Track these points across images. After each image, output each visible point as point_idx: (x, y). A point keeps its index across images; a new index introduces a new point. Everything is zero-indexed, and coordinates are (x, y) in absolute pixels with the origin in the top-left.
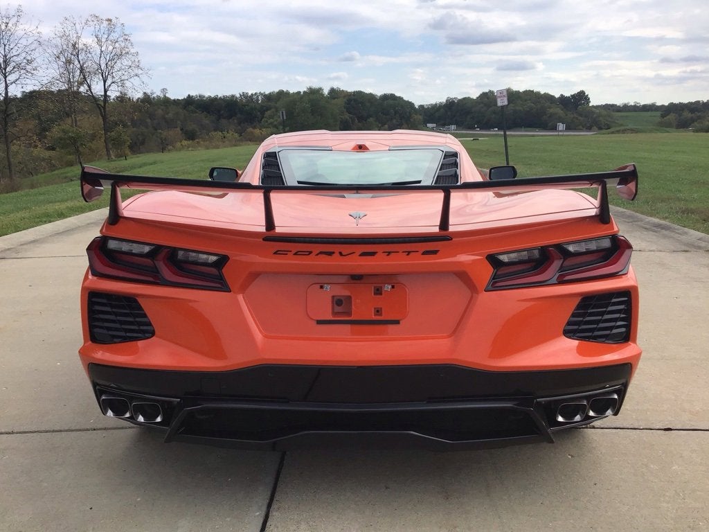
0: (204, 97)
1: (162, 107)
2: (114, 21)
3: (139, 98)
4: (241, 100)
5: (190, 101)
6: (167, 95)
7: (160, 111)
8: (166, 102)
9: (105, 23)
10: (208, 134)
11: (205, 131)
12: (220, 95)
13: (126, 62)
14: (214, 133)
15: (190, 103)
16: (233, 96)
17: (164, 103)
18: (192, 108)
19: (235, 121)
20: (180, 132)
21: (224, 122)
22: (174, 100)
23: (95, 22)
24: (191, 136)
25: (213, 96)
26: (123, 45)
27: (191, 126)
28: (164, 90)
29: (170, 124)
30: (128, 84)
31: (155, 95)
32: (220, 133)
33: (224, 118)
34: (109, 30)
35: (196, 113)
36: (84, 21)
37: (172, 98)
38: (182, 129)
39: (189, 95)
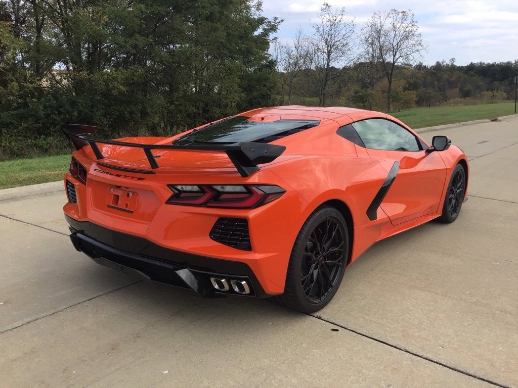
0: (484, 64)
1: (448, 73)
2: (407, 12)
3: (432, 66)
4: (515, 66)
5: (472, 67)
6: (455, 64)
7: (446, 76)
8: (453, 69)
9: (401, 15)
10: (480, 94)
11: (478, 91)
12: (498, 62)
13: (412, 41)
14: (485, 92)
15: (472, 69)
16: (509, 63)
17: (451, 69)
18: (472, 73)
19: (507, 83)
20: (458, 91)
21: (497, 83)
22: (459, 67)
23: (394, 14)
24: (466, 94)
25: (491, 63)
26: (411, 29)
27: (468, 87)
28: (453, 60)
29: (452, 85)
30: (411, 58)
31: (445, 64)
32: (491, 93)
33: (497, 80)
34: (402, 19)
35: (475, 76)
36: (387, 14)
37: (458, 66)
38: (461, 89)
39: (472, 63)
